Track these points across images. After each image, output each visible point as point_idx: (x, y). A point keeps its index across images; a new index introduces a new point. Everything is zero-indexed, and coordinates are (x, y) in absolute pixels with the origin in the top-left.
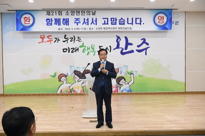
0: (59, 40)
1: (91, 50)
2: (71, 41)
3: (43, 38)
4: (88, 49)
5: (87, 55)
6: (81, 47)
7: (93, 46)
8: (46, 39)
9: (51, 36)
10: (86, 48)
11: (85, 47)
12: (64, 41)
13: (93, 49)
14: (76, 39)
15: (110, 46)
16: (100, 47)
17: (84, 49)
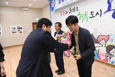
0: (67, 12)
1: (85, 17)
2: (73, 12)
3: (61, 13)
4: (82, 16)
5: (82, 21)
6: (78, 15)
7: (86, 13)
8: (63, 13)
9: (64, 10)
10: (81, 16)
11: (81, 14)
12: (70, 13)
13: (86, 16)
14: (76, 10)
15: (101, 10)
16: (91, 12)
17: (80, 17)
